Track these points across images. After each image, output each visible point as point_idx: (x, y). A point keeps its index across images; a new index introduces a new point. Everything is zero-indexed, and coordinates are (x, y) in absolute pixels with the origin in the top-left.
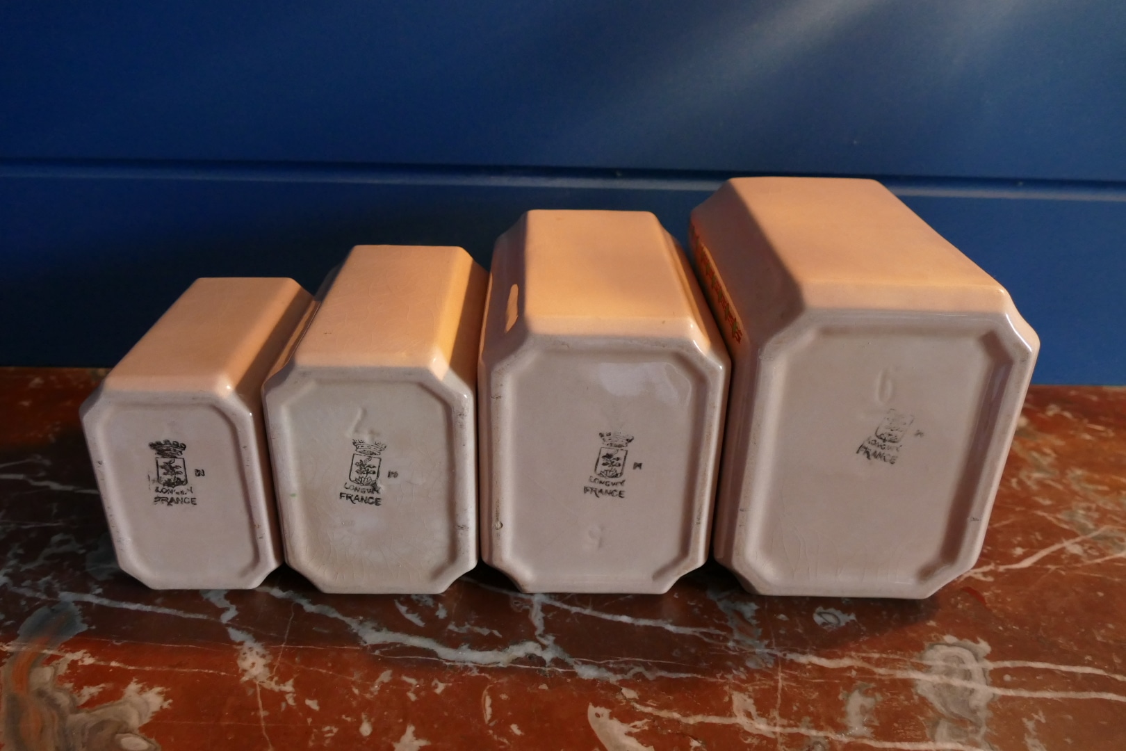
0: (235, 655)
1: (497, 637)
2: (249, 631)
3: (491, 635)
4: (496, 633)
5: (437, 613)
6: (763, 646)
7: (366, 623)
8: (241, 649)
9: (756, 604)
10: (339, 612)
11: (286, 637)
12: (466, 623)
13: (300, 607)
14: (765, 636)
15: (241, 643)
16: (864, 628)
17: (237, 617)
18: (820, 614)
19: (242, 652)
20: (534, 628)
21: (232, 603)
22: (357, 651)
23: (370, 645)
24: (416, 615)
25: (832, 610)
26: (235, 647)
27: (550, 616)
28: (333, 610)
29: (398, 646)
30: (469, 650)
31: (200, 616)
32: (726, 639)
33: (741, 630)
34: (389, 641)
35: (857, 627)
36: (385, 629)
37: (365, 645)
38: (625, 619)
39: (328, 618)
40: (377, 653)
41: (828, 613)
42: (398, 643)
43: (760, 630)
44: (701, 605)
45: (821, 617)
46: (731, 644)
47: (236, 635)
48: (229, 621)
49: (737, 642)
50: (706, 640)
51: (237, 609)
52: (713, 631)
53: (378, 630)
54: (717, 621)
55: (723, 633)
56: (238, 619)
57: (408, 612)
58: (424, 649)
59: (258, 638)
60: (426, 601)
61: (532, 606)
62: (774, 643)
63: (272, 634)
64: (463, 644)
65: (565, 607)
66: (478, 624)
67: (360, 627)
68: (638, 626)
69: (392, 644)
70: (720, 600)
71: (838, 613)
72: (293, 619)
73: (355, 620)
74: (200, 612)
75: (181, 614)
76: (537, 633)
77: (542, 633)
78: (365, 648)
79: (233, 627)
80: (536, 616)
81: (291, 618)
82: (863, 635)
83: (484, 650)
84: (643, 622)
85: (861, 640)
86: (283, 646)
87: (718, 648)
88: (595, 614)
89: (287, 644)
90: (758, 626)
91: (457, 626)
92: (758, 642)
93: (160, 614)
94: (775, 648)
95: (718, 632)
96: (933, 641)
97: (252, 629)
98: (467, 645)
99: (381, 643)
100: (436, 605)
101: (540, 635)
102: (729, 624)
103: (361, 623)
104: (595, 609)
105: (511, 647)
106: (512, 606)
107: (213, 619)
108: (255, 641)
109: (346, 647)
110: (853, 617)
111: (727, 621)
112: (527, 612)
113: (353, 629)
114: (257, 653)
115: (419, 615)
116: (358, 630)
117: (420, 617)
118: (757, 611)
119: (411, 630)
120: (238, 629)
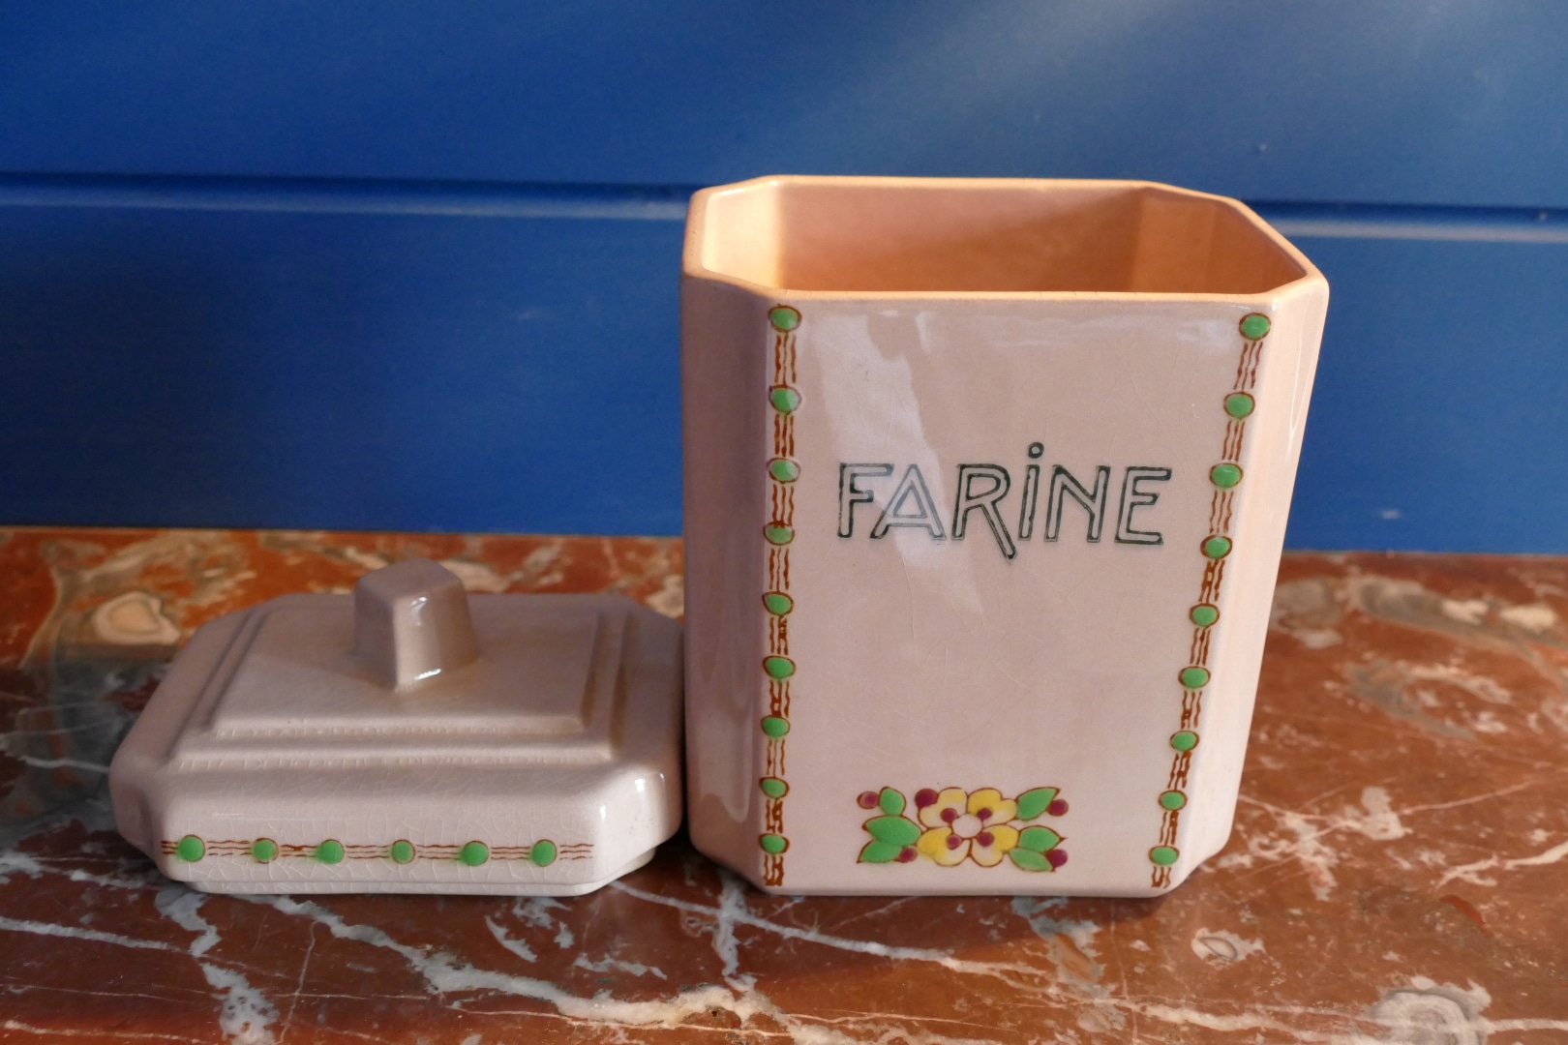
0: (215, 1010)
1: (660, 980)
2: (239, 970)
3: (649, 974)
4: (657, 971)
5: (557, 939)
6: (1107, 994)
7: (436, 956)
8: (225, 1000)
9: (1096, 923)
10: (392, 938)
11: (301, 979)
12: (606, 956)
13: (325, 929)
14: (1111, 976)
15: (226, 990)
16: (1278, 965)
17: (218, 945)
18: (1203, 940)
19: (227, 1005)
20: (721, 964)
21: (209, 923)
22: (423, 1002)
23: (444, 993)
24: (522, 941)
25: (1223, 934)
26: (215, 996)
27: (748, 943)
28: (382, 933)
29: (491, 994)
30: (612, 1000)
31: (157, 945)
32: (1044, 983)
33: (1071, 967)
34: (476, 986)
35: (1265, 962)
36: (469, 966)
37: (436, 992)
38: (875, 948)
39: (372, 948)
40: (456, 1005)
41: (1217, 939)
42: (491, 990)
43: (1102, 967)
44: (1002, 926)
45: (1206, 945)
46: (1052, 991)
47: (216, 976)
48: (205, 953)
49: (1064, 987)
50: (1011, 983)
51: (219, 933)
52: (1022, 968)
53: (457, 967)
54: (1028, 952)
55: (1040, 973)
56: (219, 950)
57: (507, 936)
58: (536, 999)
59: (254, 981)
60: (538, 918)
61: (717, 927)
62: (1125, 988)
63: (277, 975)
64: (601, 990)
65: (773, 927)
66: (625, 956)
67: (427, 963)
68: (897, 960)
69: (480, 991)
70: (1034, 916)
71: (1234, 939)
72: (313, 950)
73: (418, 951)
74: (155, 939)
75: (122, 940)
76: (726, 972)
77: (735, 973)
78: (435, 998)
79: (213, 963)
80: (724, 943)
81: (311, 948)
82: (1276, 975)
83: (637, 1000)
84: (905, 954)
85: (1272, 985)
86: (297, 994)
87: (1031, 998)
88: (824, 940)
89: (304, 991)
90: (1099, 960)
91: (591, 959)
92: (1098, 987)
93: (89, 942)
94: (1127, 997)
95: (1031, 970)
96: (1393, 985)
97: (245, 966)
98: (609, 992)
99: (463, 989)
100: (555, 925)
101: (731, 976)
102: (1050, 956)
103: (429, 955)
104: (822, 931)
105: (683, 996)
106: (683, 927)
107: (177, 949)
108: (251, 986)
109: (403, 997)
110: (1258, 945)
111: (1045, 951)
112: (708, 937)
113: (415, 966)
114: (253, 1007)
115: (527, 942)
116: (424, 967)
117: (528, 946)
118: (1097, 935)
119: (511, 965)
120: (221, 966)
